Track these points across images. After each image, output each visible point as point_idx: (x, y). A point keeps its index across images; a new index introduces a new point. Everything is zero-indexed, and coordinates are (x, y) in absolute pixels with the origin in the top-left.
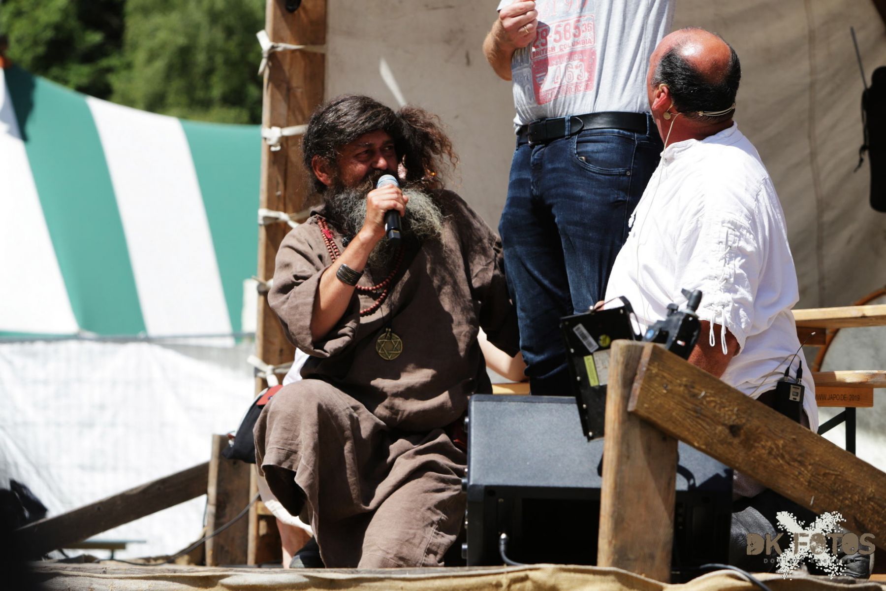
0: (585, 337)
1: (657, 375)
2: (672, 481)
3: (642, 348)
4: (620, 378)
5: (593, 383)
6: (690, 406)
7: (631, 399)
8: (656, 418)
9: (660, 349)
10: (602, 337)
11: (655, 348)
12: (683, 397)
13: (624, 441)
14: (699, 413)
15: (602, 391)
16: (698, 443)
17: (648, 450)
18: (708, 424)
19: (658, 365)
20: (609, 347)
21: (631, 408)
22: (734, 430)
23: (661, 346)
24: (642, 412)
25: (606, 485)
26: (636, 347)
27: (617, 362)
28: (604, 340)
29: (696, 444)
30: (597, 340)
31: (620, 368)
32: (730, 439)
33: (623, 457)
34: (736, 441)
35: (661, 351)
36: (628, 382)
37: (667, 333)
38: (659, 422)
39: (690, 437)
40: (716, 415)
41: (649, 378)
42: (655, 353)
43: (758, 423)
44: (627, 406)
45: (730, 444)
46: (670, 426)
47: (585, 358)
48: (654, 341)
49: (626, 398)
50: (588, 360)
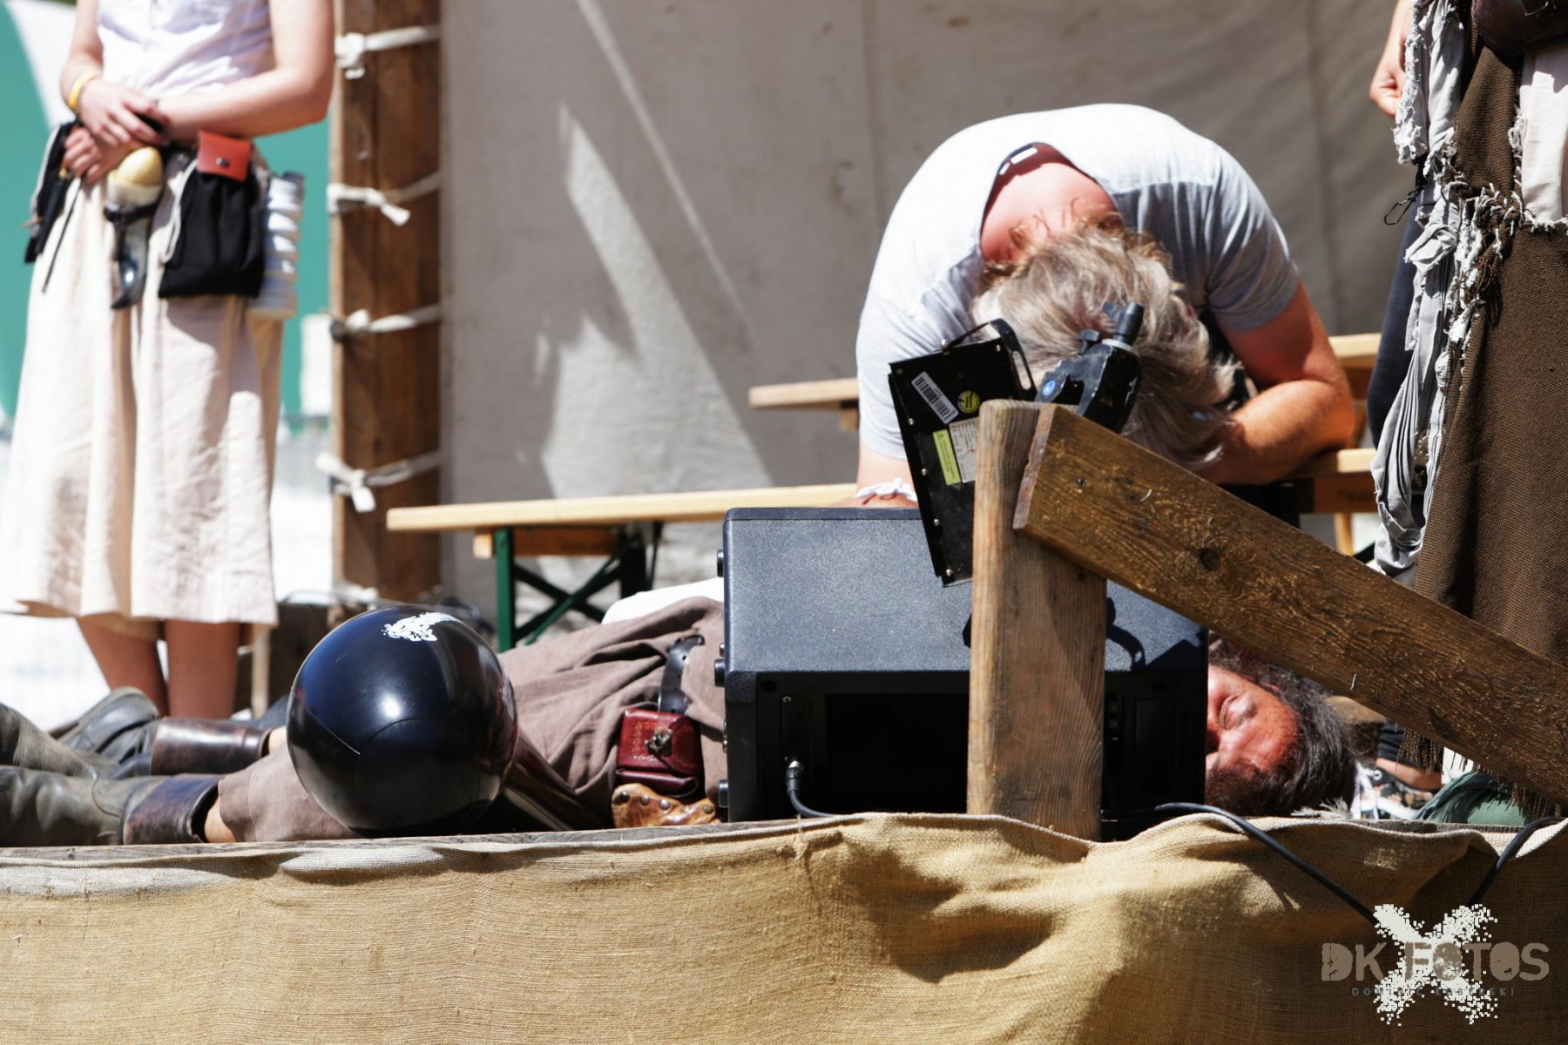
0: (933, 397)
1: (1064, 462)
2: (1097, 654)
3: (1037, 413)
4: (996, 469)
5: (951, 478)
6: (1126, 516)
7: (1019, 507)
8: (1062, 540)
9: (1068, 413)
10: (964, 396)
11: (1058, 411)
12: (1113, 500)
13: (1008, 585)
14: (1142, 530)
15: (966, 492)
16: (1143, 582)
17: (1053, 598)
18: (1160, 548)
19: (1066, 444)
20: (976, 414)
21: (1017, 525)
22: (1208, 557)
23: (1070, 408)
24: (1039, 530)
25: (979, 664)
26: (1025, 411)
27: (992, 440)
28: (969, 400)
29: (1139, 586)
30: (955, 401)
31: (997, 450)
32: (1201, 574)
33: (1009, 611)
34: (1212, 578)
35: (1072, 418)
36: (1011, 477)
37: (1081, 384)
38: (1071, 546)
39: (1128, 573)
40: (1173, 532)
41: (1051, 467)
42: (1060, 421)
43: (1251, 544)
44: (1011, 520)
45: (1202, 583)
46: (1091, 555)
47: (935, 435)
48: (1056, 401)
49: (1009, 506)
50: (941, 438)
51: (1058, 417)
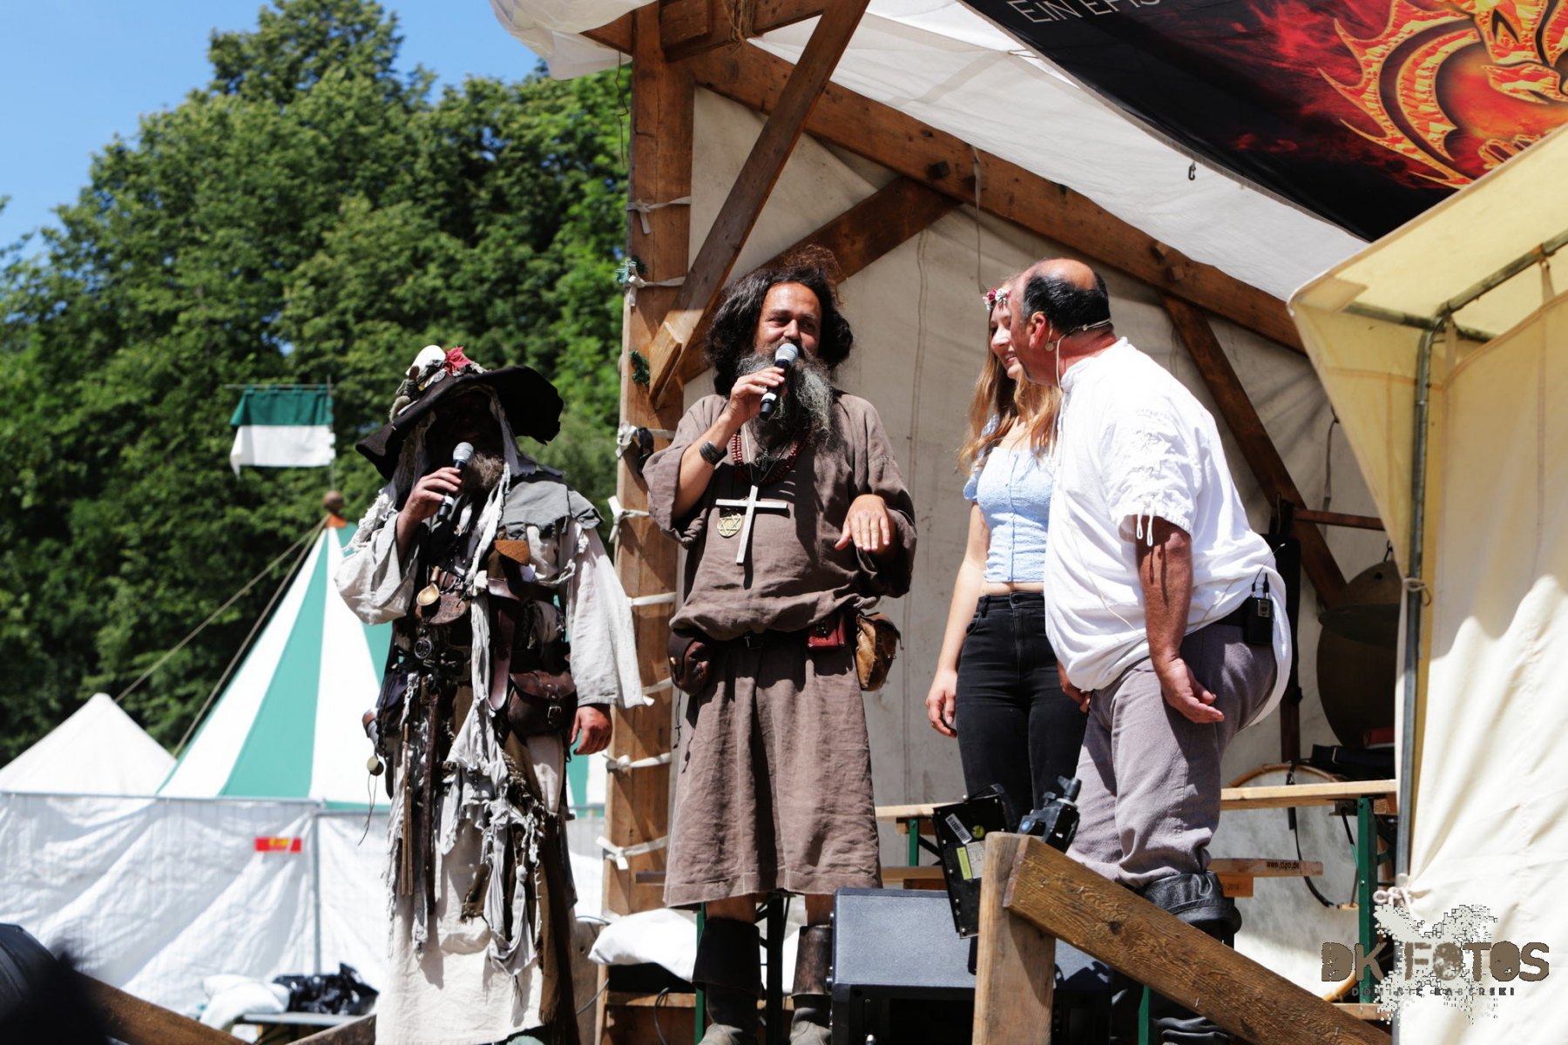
0: (958, 828)
1: (1033, 869)
3: (1019, 840)
4: (994, 871)
5: (966, 876)
6: (1068, 901)
7: (1007, 895)
8: (1033, 914)
9: (1036, 841)
10: (975, 828)
11: (1031, 839)
12: (1061, 892)
13: (998, 939)
14: (1077, 910)
15: (976, 884)
16: (1076, 941)
17: (1024, 950)
18: (1087, 920)
19: (1035, 859)
20: (983, 839)
21: (1005, 905)
22: (1115, 927)
23: (1038, 838)
24: (1019, 908)
25: (980, 986)
26: (1012, 839)
27: (992, 855)
28: (978, 831)
29: (1074, 943)
30: (970, 831)
31: (995, 861)
32: (1110, 936)
33: (998, 958)
34: (1117, 939)
35: (1039, 844)
36: (1003, 876)
37: (1044, 824)
38: (1036, 918)
39: (1068, 935)
40: (1094, 910)
41: (1026, 873)
42: (1032, 846)
43: (1140, 920)
44: (1002, 902)
45: (1111, 942)
46: (1047, 923)
47: (958, 850)
48: (1031, 833)
49: (1001, 894)
50: (961, 852)
51: (1031, 842)
